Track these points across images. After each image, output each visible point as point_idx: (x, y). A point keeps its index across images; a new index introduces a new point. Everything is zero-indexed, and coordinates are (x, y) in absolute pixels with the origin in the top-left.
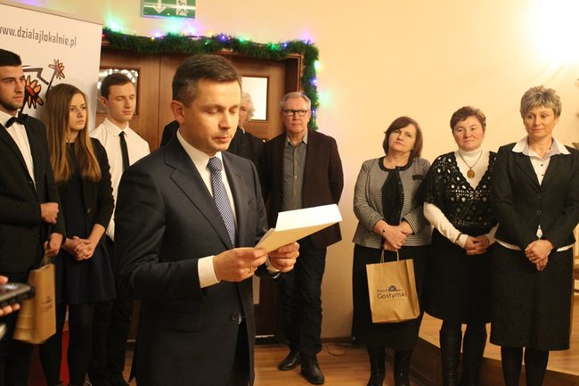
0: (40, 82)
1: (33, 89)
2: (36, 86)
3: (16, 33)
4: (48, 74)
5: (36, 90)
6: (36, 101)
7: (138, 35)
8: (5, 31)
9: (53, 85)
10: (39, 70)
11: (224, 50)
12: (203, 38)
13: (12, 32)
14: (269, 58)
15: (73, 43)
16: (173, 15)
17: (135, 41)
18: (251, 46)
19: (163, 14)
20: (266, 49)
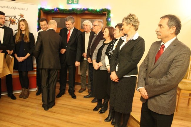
0: (15, 19)
1: (13, 21)
2: (14, 20)
3: (6, 7)
4: (18, 17)
5: (14, 21)
6: (14, 23)
7: (65, 9)
8: (2, 7)
9: (20, 19)
10: (15, 16)
11: (86, 12)
12: (81, 9)
13: (4, 7)
14: (96, 13)
15: (27, 10)
16: (73, 3)
17: (64, 10)
18: (92, 10)
19: (71, 3)
20: (96, 11)
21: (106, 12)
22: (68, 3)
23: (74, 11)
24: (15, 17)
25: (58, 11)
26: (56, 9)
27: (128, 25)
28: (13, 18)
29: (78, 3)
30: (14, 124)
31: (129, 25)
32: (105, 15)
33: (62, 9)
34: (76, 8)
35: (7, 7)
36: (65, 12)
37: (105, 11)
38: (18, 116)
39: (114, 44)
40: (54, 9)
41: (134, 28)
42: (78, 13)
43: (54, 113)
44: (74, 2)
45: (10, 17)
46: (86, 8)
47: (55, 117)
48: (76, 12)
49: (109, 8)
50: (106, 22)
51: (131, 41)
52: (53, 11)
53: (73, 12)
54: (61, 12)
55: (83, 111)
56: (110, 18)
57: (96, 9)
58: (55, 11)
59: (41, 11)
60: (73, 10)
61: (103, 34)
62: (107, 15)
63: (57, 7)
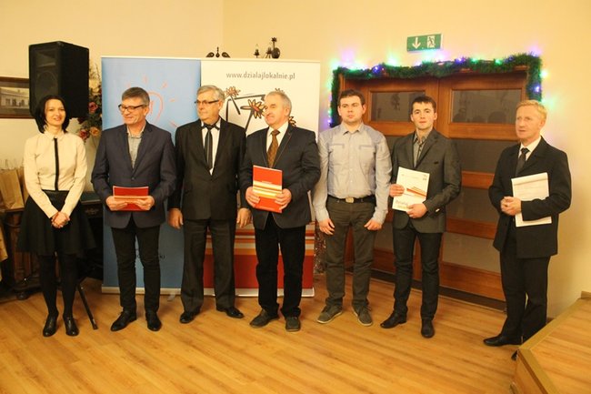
1: (258, 108)
2: (260, 105)
3: (243, 75)
5: (260, 108)
6: (261, 114)
8: (234, 76)
11: (463, 70)
12: (446, 63)
13: (240, 76)
14: (494, 72)
15: (292, 77)
16: (426, 48)
17: (400, 70)
18: (481, 64)
19: (419, 49)
20: (492, 64)
21: (524, 66)
22: (410, 49)
23: (428, 71)
24: (263, 99)
25: (385, 74)
26: (377, 68)
28: (258, 100)
29: (438, 47)
30: (228, 366)
32: (521, 75)
33: (396, 68)
34: (433, 61)
35: (245, 76)
36: (401, 76)
37: (522, 64)
38: (241, 351)
40: (373, 68)
42: (439, 74)
43: (336, 359)
44: (429, 43)
45: (252, 99)
46: (463, 58)
47: (333, 371)
48: (432, 74)
49: (535, 51)
52: (371, 75)
53: (423, 73)
54: (393, 76)
55: (419, 369)
56: (539, 82)
57: (492, 60)
58: (375, 74)
59: (341, 77)
60: (425, 66)
62: (528, 75)
63: (381, 63)
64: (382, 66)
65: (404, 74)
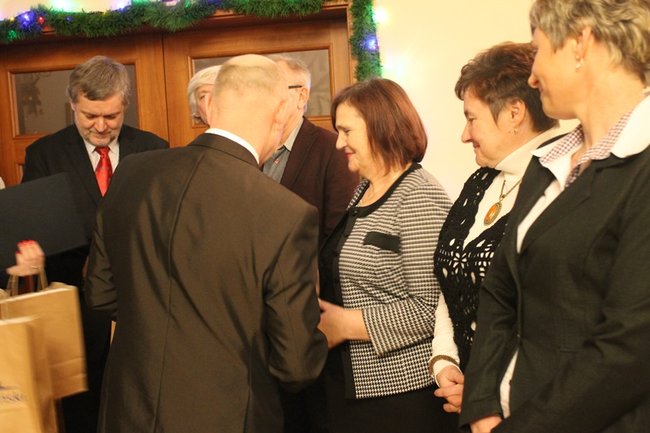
11: (219, 13)
14: (285, 14)
17: (82, 19)
23: (146, 19)
25: (47, 30)
26: (26, 17)
27: (562, 45)
31: (571, 43)
33: (73, 16)
36: (88, 33)
39: (480, 198)
40: (19, 18)
41: (616, 54)
42: (172, 24)
48: (156, 25)
50: (354, 63)
51: (602, 174)
52: (13, 34)
53: (136, 22)
54: (67, 33)
56: (373, 32)
58: (26, 29)
61: (340, 144)
62: (350, 22)
63: (35, 5)
64: (39, 13)
65: (92, 28)
